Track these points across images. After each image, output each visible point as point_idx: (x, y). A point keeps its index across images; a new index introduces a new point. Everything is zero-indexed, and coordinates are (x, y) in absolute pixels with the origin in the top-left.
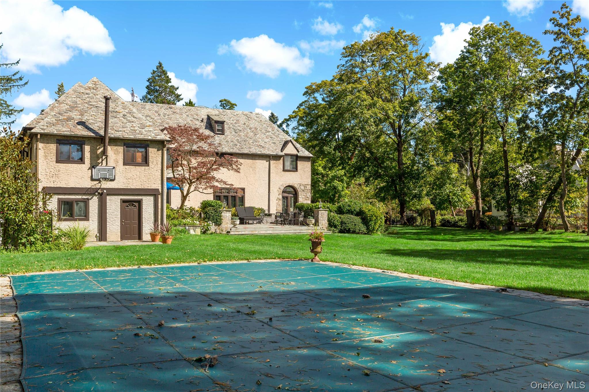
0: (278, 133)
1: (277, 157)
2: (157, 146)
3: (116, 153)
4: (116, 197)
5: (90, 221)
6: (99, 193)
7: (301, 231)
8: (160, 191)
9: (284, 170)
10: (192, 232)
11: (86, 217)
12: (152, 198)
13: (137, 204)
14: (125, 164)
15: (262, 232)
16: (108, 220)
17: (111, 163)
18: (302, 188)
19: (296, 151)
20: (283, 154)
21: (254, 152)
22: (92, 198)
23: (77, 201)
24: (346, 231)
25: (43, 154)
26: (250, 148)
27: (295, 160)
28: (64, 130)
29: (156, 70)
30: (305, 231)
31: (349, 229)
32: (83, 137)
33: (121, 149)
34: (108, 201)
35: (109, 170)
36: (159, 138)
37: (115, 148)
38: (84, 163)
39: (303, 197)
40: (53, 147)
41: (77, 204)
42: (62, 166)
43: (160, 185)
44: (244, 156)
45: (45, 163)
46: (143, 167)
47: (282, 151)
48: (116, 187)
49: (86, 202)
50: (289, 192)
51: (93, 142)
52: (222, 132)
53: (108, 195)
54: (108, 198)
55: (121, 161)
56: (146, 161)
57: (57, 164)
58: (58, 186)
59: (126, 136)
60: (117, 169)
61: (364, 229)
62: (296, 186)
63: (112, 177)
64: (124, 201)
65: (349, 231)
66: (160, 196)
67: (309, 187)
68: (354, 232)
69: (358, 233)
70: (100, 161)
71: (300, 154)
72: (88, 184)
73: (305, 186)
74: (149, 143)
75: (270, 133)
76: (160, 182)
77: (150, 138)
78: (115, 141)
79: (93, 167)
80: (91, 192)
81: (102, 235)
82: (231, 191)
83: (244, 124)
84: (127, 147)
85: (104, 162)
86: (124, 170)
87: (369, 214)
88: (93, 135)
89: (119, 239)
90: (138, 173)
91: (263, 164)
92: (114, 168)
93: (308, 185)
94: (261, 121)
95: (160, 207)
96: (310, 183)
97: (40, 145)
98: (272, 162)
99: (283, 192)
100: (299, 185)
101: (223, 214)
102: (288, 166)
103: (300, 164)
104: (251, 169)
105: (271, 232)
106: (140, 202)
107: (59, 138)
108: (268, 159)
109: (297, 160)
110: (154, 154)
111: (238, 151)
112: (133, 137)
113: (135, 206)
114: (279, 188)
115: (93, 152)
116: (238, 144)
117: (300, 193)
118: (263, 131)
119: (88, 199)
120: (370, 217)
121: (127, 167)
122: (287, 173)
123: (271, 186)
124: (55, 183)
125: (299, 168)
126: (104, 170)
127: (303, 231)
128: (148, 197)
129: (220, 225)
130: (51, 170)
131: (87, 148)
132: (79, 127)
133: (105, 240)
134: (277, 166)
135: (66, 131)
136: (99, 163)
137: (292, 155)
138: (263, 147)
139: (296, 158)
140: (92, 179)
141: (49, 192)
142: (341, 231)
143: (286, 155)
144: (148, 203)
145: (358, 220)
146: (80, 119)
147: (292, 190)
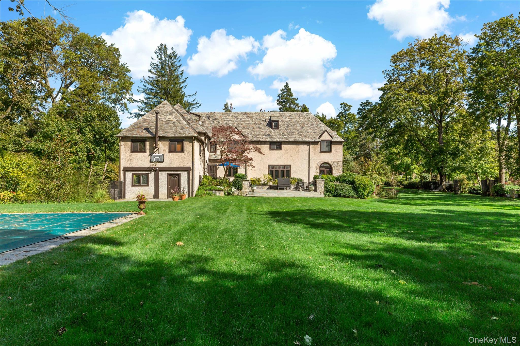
0: (320, 125)
1: (315, 143)
2: (189, 140)
3: (165, 146)
4: (165, 172)
5: (150, 187)
6: (154, 170)
7: (301, 195)
8: (191, 168)
9: (321, 152)
10: (218, 194)
11: (147, 184)
12: (186, 173)
13: (177, 177)
14: (169, 152)
15: (270, 195)
16: (160, 186)
17: (162, 152)
18: (336, 164)
19: (330, 137)
20: (320, 140)
21: (297, 140)
22: (151, 173)
23: (143, 175)
24: (338, 195)
25: (124, 148)
26: (295, 137)
27: (330, 145)
28: (135, 134)
29: (284, 88)
30: (304, 195)
31: (340, 194)
32: (145, 137)
33: (167, 143)
34: (160, 175)
35: (160, 156)
36: (190, 135)
37: (164, 142)
38: (146, 153)
39: (336, 170)
40: (129, 144)
41: (143, 176)
42: (134, 154)
43: (191, 165)
44: (290, 143)
45: (125, 153)
46: (181, 154)
47: (319, 138)
48: (164, 166)
49: (147, 175)
50: (326, 167)
51: (151, 139)
52: (277, 127)
53: (160, 171)
54: (160, 173)
55: (167, 151)
56: (182, 150)
57: (132, 154)
58: (132, 166)
59: (170, 135)
60: (165, 156)
61: (353, 193)
62: (330, 163)
63: (161, 160)
64: (169, 175)
65: (340, 196)
66: (191, 171)
67: (341, 163)
68: (344, 197)
69: (349, 197)
70: (155, 151)
71: (335, 139)
72: (148, 165)
73: (338, 162)
74: (184, 138)
75: (314, 126)
76: (191, 163)
77: (184, 135)
78: (162, 139)
79: (151, 154)
80: (150, 169)
81: (156, 195)
82: (280, 167)
83: (296, 121)
84: (171, 141)
85: (157, 152)
86: (169, 155)
87: (357, 183)
88: (150, 135)
89: (167, 198)
90: (178, 157)
91: (306, 147)
92: (163, 154)
93: (340, 162)
94: (309, 117)
95: (191, 178)
96: (342, 160)
97: (122, 143)
98: (311, 146)
99: (320, 167)
100: (333, 162)
101: (243, 182)
102: (325, 148)
103: (333, 147)
104: (295, 152)
105: (277, 195)
106: (179, 175)
107: (132, 138)
108: (308, 144)
109: (331, 144)
110: (187, 144)
111: (285, 140)
112: (174, 135)
113: (177, 178)
114: (317, 165)
115: (151, 146)
116: (287, 135)
117: (333, 168)
118: (309, 125)
119: (149, 174)
120: (358, 185)
121: (171, 154)
122: (323, 153)
123: (310, 163)
124: (130, 165)
125: (333, 150)
126: (157, 156)
127: (302, 195)
128: (184, 172)
129: (242, 189)
130: (128, 157)
131: (148, 144)
132: (144, 131)
133: (158, 198)
134: (315, 149)
135: (136, 134)
136: (155, 152)
137: (327, 141)
138: (305, 136)
139: (331, 143)
140: (151, 162)
141: (126, 169)
142: (335, 196)
143: (322, 140)
144: (184, 176)
145: (349, 187)
146: (147, 126)
147: (328, 165)
